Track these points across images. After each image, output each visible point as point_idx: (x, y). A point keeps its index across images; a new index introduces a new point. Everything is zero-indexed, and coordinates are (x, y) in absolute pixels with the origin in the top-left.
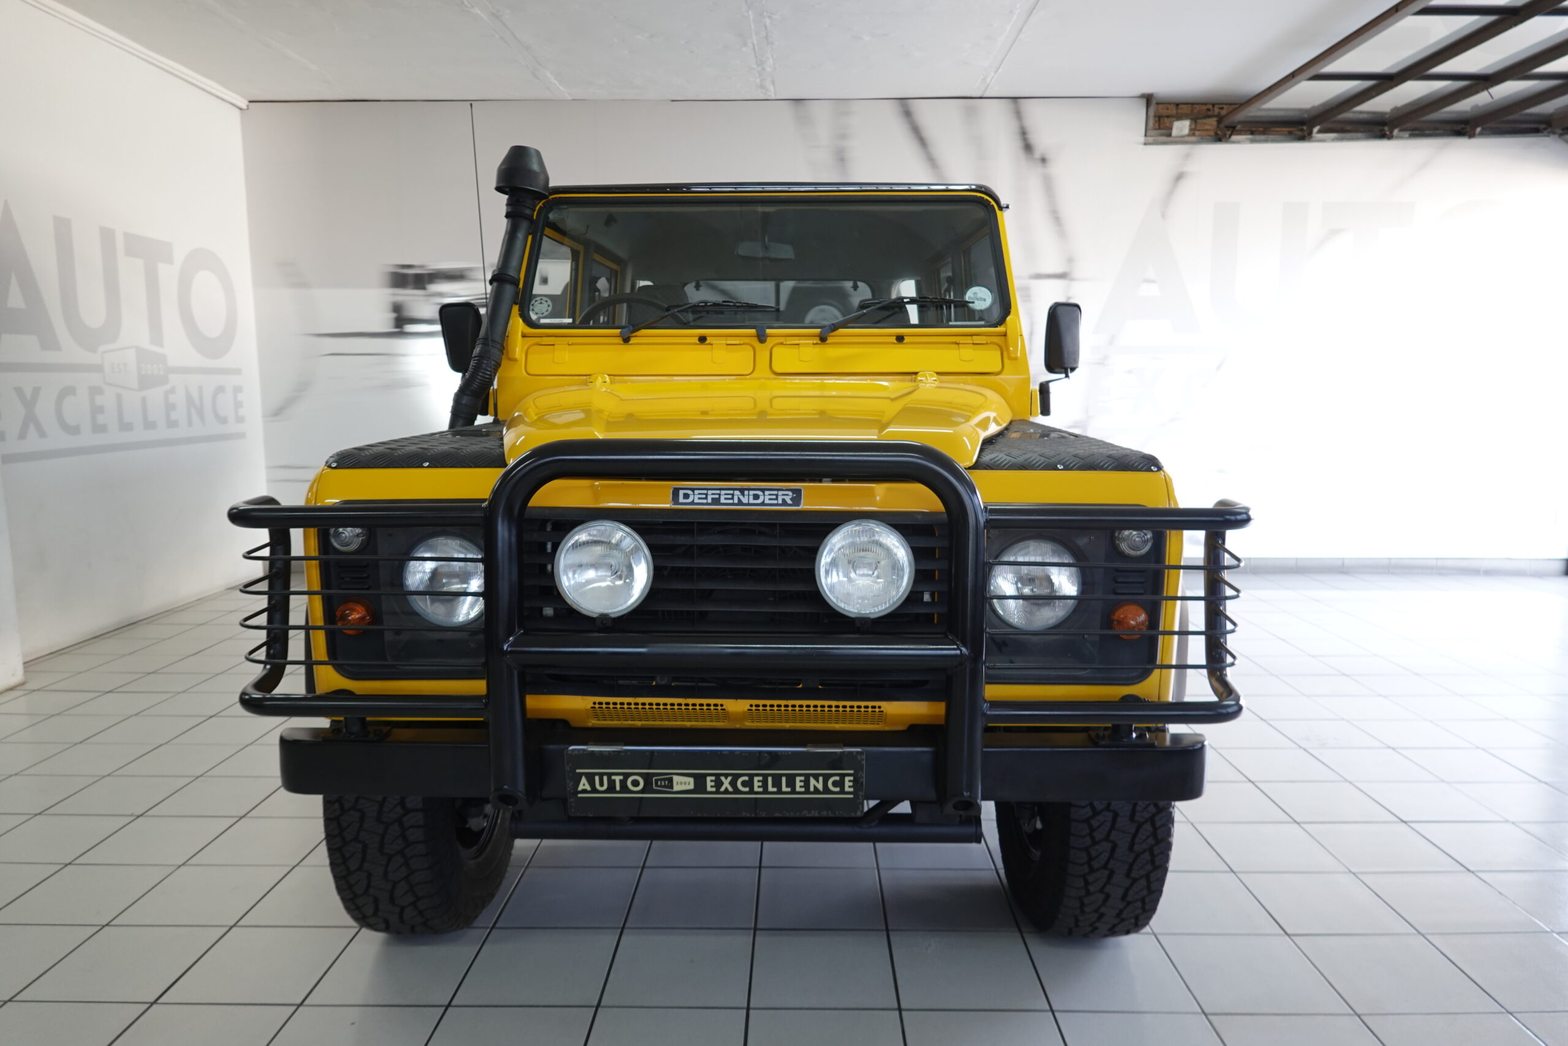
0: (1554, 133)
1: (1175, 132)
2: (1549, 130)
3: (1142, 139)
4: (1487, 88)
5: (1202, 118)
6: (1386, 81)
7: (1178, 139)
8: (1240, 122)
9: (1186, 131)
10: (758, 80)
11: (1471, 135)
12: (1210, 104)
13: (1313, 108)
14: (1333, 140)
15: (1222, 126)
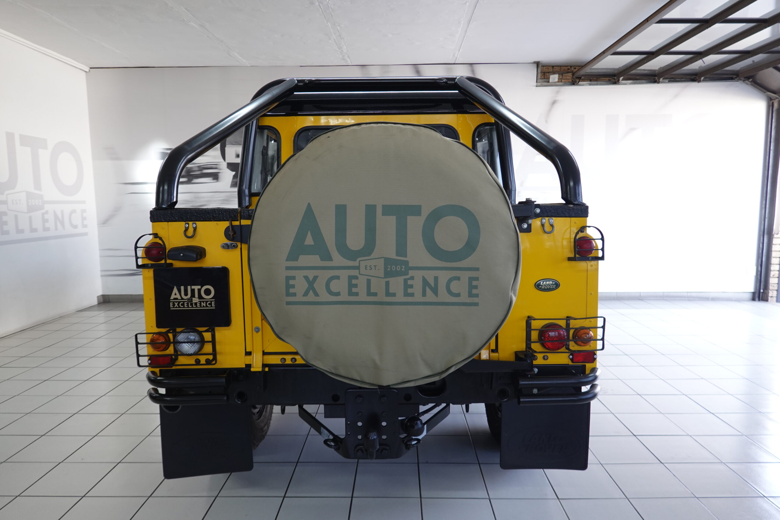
0: (741, 80)
1: (551, 80)
2: (738, 78)
3: (535, 84)
4: (701, 59)
5: (565, 73)
6: (651, 55)
7: (553, 84)
8: (583, 75)
9: (557, 80)
10: (341, 56)
11: (699, 81)
12: (569, 66)
13: (620, 68)
14: (630, 84)
15: (574, 77)
